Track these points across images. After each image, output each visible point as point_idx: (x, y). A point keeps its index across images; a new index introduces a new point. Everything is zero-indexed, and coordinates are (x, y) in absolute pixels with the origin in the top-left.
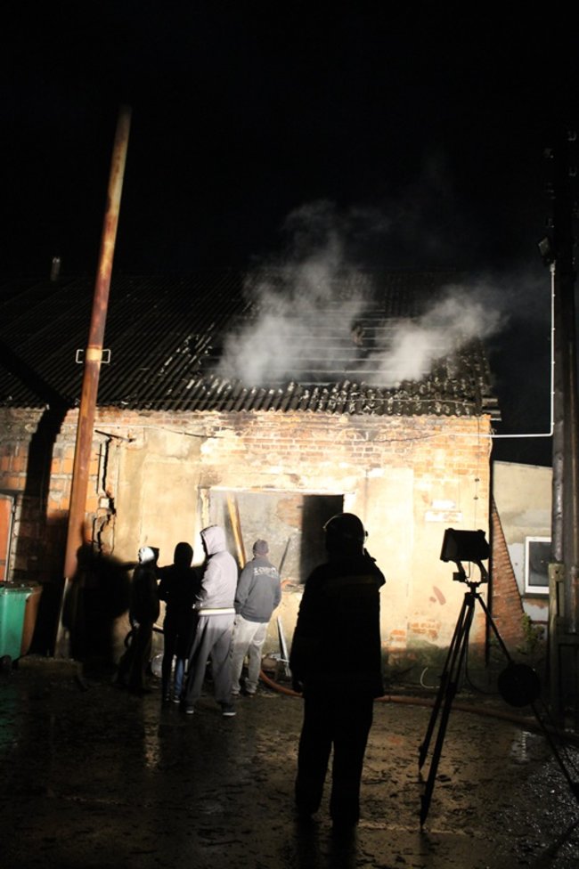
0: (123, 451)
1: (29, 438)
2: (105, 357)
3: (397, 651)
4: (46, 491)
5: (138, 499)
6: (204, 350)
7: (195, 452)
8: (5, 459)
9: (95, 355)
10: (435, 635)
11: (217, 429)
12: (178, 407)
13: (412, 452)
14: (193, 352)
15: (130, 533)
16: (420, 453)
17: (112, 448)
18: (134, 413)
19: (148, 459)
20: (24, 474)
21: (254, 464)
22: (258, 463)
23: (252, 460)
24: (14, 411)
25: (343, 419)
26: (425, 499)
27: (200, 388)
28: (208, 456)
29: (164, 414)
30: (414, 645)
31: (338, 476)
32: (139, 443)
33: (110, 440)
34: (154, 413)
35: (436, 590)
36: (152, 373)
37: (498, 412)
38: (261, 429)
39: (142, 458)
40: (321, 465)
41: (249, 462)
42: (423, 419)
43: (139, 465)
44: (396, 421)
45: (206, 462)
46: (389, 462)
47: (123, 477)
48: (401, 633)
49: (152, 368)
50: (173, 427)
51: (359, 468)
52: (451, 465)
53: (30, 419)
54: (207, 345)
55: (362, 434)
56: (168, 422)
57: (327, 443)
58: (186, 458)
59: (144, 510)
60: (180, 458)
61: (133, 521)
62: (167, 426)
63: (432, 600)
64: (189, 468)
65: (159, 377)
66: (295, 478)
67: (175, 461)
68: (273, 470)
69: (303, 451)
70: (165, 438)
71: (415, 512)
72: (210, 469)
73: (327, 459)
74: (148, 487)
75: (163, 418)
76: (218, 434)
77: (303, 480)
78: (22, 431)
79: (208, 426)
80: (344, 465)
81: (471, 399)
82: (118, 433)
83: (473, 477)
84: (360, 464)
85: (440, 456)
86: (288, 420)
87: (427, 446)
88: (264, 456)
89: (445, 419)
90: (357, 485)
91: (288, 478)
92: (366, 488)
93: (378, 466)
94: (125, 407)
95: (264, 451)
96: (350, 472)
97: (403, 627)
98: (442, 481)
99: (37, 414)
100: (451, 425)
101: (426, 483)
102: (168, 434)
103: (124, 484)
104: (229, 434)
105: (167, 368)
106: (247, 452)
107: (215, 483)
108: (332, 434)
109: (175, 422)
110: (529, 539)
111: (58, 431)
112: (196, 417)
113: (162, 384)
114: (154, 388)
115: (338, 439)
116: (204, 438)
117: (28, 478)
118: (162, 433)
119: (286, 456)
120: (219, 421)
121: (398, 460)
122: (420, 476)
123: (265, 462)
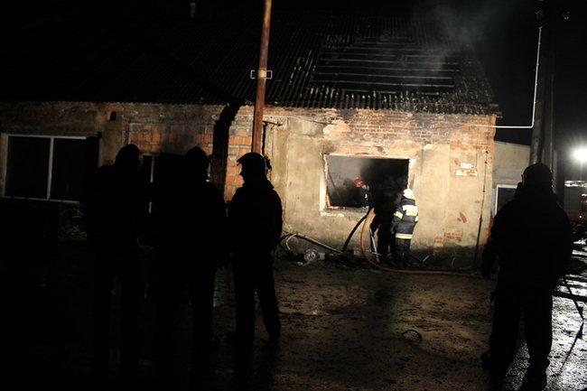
0: (275, 131)
1: (214, 123)
2: (268, 75)
3: (438, 248)
4: (226, 155)
5: (285, 160)
6: (311, 69)
7: (319, 133)
8: (199, 136)
9: (263, 74)
10: (460, 240)
11: (333, 119)
12: (310, 106)
13: (449, 135)
14: (305, 69)
15: (281, 180)
16: (455, 136)
17: (268, 130)
18: (282, 109)
19: (290, 136)
20: (211, 145)
21: (356, 140)
22: (358, 139)
23: (355, 138)
24: (205, 107)
25: (410, 115)
26: (456, 162)
27: (319, 93)
28: (328, 135)
29: (301, 110)
30: (447, 245)
31: (406, 147)
32: (285, 126)
33: (267, 125)
34: (295, 109)
35: (461, 214)
36: (284, 83)
37: (500, 113)
38: (360, 120)
39: (287, 136)
40: (395, 141)
41: (353, 139)
42: (457, 116)
43: (285, 140)
44: (441, 117)
45: (326, 138)
46: (435, 141)
47: (276, 147)
48: (441, 238)
49: (283, 79)
50: (305, 118)
51: (418, 144)
52: (472, 143)
53: (216, 112)
54: (313, 65)
55: (420, 124)
56: (303, 114)
57: (399, 128)
58: (314, 136)
59: (289, 167)
60: (310, 136)
61: (282, 173)
62: (302, 117)
63: (459, 220)
64: (316, 141)
65: (290, 86)
66: (380, 149)
67: (308, 138)
68: (368, 144)
69: (385, 133)
70: (301, 124)
71: (450, 170)
72: (329, 142)
73: (400, 138)
74: (291, 153)
75: (301, 113)
76: (333, 122)
77: (385, 150)
78: (210, 119)
79: (327, 118)
80: (409, 142)
81: (484, 105)
82: (272, 120)
83: (485, 150)
84: (419, 141)
85: (466, 138)
86: (377, 115)
87: (458, 132)
88: (362, 136)
89: (470, 116)
90: (417, 154)
91: (376, 149)
92: (422, 156)
93: (429, 143)
94: (277, 105)
95: (362, 133)
96: (413, 146)
97: (441, 235)
98: (466, 152)
99: (221, 109)
100: (473, 120)
101: (457, 154)
102: (303, 122)
103: (276, 151)
104: (341, 122)
105: (293, 80)
106: (351, 133)
107: (333, 151)
108: (402, 123)
109: (308, 115)
110: (498, 186)
111: (233, 119)
112: (321, 112)
113: (294, 90)
114: (290, 93)
115: (406, 126)
116: (325, 124)
117: (214, 147)
118: (299, 121)
119: (375, 136)
120: (334, 114)
121: (441, 140)
122: (453, 149)
123: (363, 139)
